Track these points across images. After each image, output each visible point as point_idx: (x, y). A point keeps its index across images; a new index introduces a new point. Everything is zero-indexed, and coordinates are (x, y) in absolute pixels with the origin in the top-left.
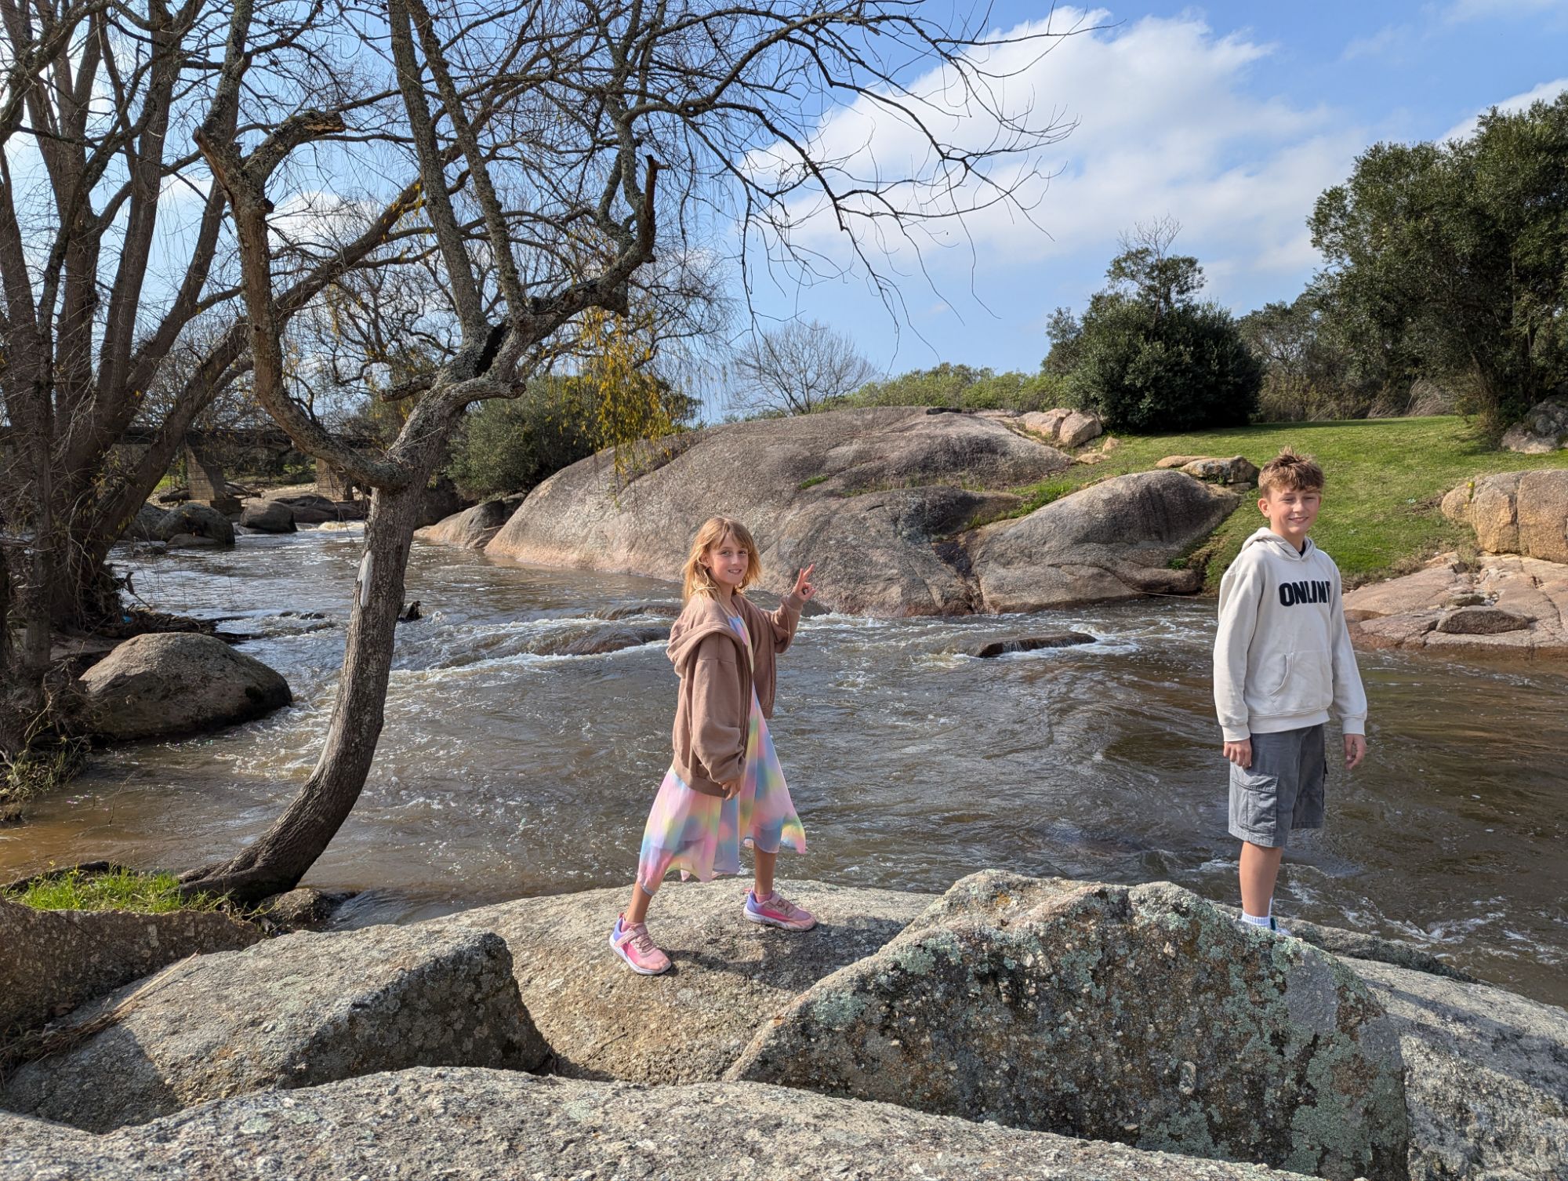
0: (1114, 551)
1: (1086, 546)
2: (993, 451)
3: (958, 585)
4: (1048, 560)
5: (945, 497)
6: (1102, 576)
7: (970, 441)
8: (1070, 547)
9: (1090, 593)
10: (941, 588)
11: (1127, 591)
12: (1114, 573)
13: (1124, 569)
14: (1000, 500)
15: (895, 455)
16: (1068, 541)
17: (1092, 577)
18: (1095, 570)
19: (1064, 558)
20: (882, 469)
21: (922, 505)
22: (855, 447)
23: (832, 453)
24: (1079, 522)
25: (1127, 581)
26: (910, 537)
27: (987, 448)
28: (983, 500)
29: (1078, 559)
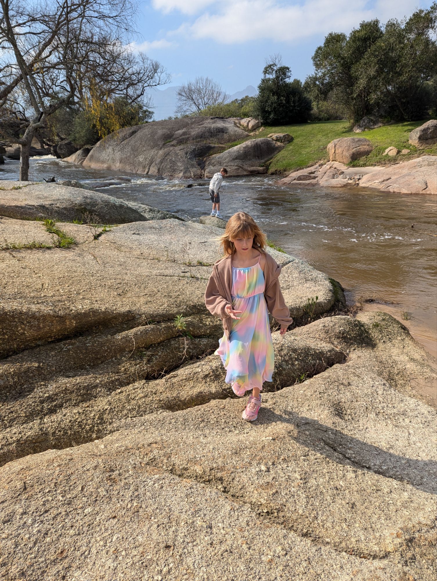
0: (243, 162)
1: (236, 161)
2: (223, 132)
3: (199, 172)
4: (225, 165)
5: (202, 146)
6: (238, 169)
7: (216, 129)
8: (231, 161)
9: (234, 174)
10: (194, 172)
11: (245, 173)
12: (242, 168)
13: (246, 167)
14: (220, 147)
15: (193, 133)
16: (231, 159)
17: (236, 169)
18: (237, 167)
19: (229, 164)
20: (188, 138)
21: (195, 149)
22: (183, 130)
23: (176, 133)
24: (235, 153)
25: (246, 170)
26: (190, 158)
27: (222, 131)
28: (214, 147)
29: (233, 164)
